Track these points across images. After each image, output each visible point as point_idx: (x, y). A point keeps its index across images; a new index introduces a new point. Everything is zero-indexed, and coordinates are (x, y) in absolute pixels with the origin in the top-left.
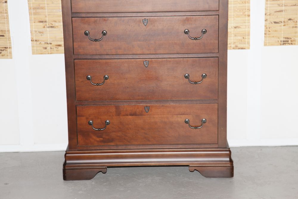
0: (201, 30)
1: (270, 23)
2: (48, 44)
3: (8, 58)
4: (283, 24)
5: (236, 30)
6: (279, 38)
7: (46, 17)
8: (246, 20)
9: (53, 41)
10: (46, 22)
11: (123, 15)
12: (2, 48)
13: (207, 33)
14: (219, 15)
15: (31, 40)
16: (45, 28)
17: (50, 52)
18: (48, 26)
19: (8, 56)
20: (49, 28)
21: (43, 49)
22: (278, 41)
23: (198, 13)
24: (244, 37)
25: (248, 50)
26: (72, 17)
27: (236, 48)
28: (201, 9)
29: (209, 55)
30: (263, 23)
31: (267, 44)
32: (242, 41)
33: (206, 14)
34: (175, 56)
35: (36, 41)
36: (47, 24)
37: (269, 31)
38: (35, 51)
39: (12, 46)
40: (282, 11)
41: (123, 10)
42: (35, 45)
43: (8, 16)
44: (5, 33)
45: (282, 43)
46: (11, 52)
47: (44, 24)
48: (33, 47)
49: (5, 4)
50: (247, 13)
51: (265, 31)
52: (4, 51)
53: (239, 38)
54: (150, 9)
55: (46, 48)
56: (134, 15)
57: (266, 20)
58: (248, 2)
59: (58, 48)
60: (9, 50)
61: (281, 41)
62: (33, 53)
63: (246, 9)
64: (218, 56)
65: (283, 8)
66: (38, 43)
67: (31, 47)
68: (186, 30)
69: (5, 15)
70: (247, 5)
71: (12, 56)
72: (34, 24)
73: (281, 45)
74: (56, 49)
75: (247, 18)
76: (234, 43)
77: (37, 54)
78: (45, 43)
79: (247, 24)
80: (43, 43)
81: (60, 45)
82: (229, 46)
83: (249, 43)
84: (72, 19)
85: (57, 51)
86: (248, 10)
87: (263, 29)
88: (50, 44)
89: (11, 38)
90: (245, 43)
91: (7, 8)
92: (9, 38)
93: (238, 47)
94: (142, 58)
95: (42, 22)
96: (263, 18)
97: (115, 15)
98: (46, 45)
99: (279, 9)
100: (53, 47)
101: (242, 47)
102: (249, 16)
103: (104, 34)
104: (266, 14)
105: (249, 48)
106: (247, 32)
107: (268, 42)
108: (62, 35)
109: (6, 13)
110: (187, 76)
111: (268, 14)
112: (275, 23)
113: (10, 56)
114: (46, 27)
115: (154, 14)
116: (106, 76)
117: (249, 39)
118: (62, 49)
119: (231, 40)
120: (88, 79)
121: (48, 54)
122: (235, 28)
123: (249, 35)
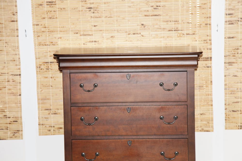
0: (173, 117)
1: (229, 111)
2: (52, 127)
3: (19, 139)
4: (239, 112)
5: (202, 116)
6: (237, 123)
7: (51, 106)
8: (209, 109)
9: (56, 124)
10: (50, 110)
11: (111, 104)
12: (16, 131)
13: (178, 119)
14: (187, 105)
15: (39, 124)
16: (49, 115)
17: (53, 134)
18: (52, 113)
19: (19, 137)
20: (53, 114)
21: (47, 131)
22: (236, 126)
23: (171, 104)
24: (209, 122)
25: (213, 132)
26: (71, 107)
27: (202, 130)
28: (173, 100)
29: (180, 137)
30: (224, 111)
31: (228, 128)
32: (207, 125)
33: (177, 104)
34: (152, 137)
35: (42, 125)
36: (52, 112)
37: (229, 118)
38: (41, 133)
39: (23, 129)
40: (238, 102)
41: (111, 101)
42: (41, 128)
43: (21, 106)
44: (18, 119)
45: (240, 127)
46: (22, 134)
47: (49, 111)
48: (40, 129)
49: (19, 97)
50: (210, 103)
51: (225, 117)
52: (17, 133)
53: (205, 122)
54: (133, 100)
55: (50, 131)
56: (120, 104)
57: (226, 109)
58: (210, 94)
59: (59, 130)
60: (20, 132)
61: (239, 126)
62: (40, 135)
63: (209, 100)
64: (187, 137)
65: (239, 100)
66: (44, 126)
67: (38, 130)
68: (162, 117)
69: (19, 105)
70: (210, 97)
71: (23, 137)
72: (41, 111)
73: (239, 129)
74: (58, 131)
75: (210, 107)
76: (201, 127)
77: (43, 135)
78: (49, 126)
79: (210, 112)
80: (48, 126)
81: (61, 128)
82: (196, 129)
83: (212, 127)
84: (71, 108)
85: (58, 132)
86: (211, 101)
87: (224, 116)
88: (53, 127)
89: (23, 123)
90: (210, 127)
91: (21, 100)
92: (21, 123)
93: (204, 130)
94: (126, 138)
95: (48, 110)
96: (223, 107)
97: (105, 104)
98: (50, 128)
99: (236, 100)
100: (55, 130)
101: (207, 130)
102: (212, 105)
103: (96, 120)
104: (225, 104)
105: (213, 131)
106: (211, 118)
107: (228, 126)
108: (62, 120)
109: (20, 103)
110: (162, 153)
111: (227, 104)
112: (233, 111)
113: (21, 137)
114: (50, 113)
115: (136, 104)
116: (97, 153)
117: (213, 123)
118: (62, 131)
119: (198, 124)
120: (83, 155)
121: (52, 135)
122: (201, 114)
123: (212, 120)
